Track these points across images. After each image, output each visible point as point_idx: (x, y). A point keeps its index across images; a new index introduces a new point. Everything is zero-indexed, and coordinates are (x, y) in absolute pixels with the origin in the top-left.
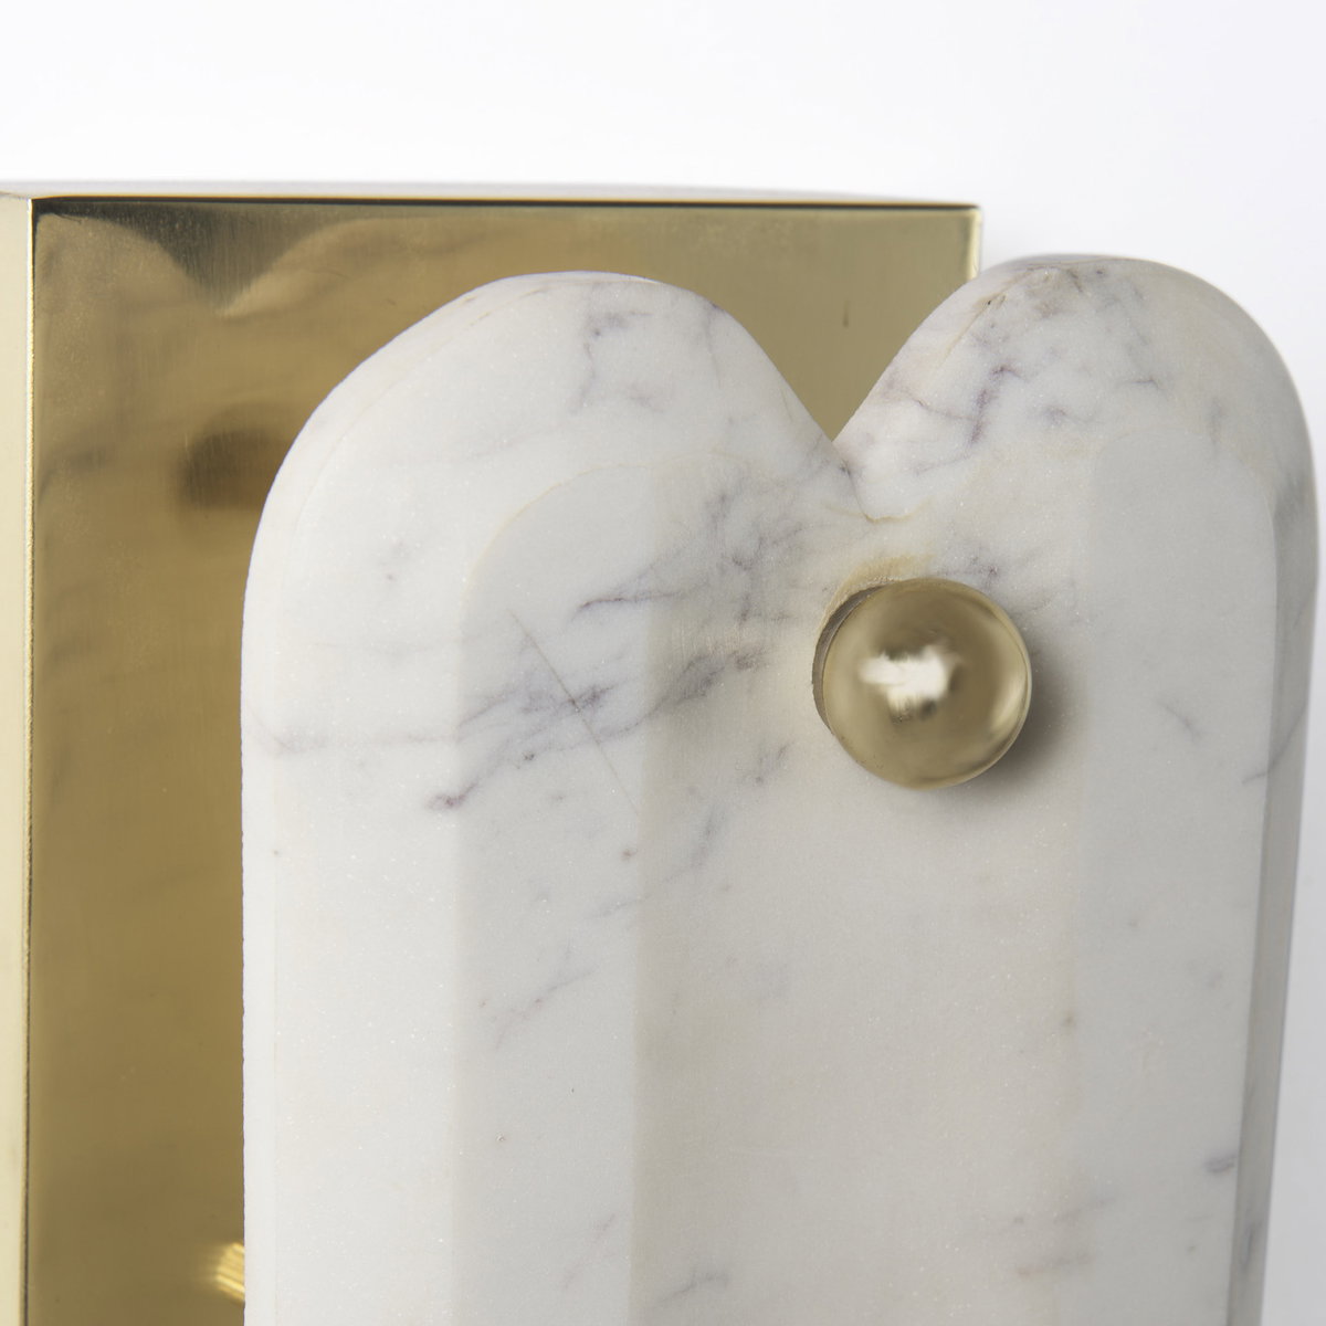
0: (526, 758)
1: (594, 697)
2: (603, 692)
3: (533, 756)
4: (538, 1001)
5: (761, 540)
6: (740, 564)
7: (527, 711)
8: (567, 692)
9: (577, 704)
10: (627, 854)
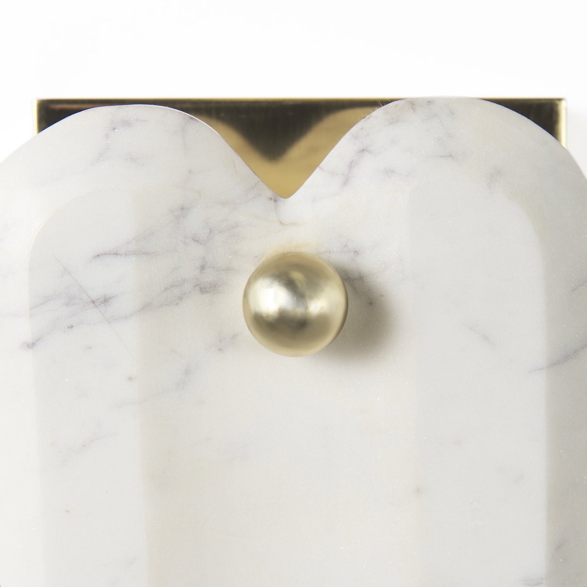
0: (69, 327)
1: (106, 300)
2: (110, 298)
3: (72, 327)
4: (84, 446)
5: (211, 231)
6: (198, 241)
7: (67, 304)
8: (89, 297)
9: (95, 303)
10: (130, 379)
